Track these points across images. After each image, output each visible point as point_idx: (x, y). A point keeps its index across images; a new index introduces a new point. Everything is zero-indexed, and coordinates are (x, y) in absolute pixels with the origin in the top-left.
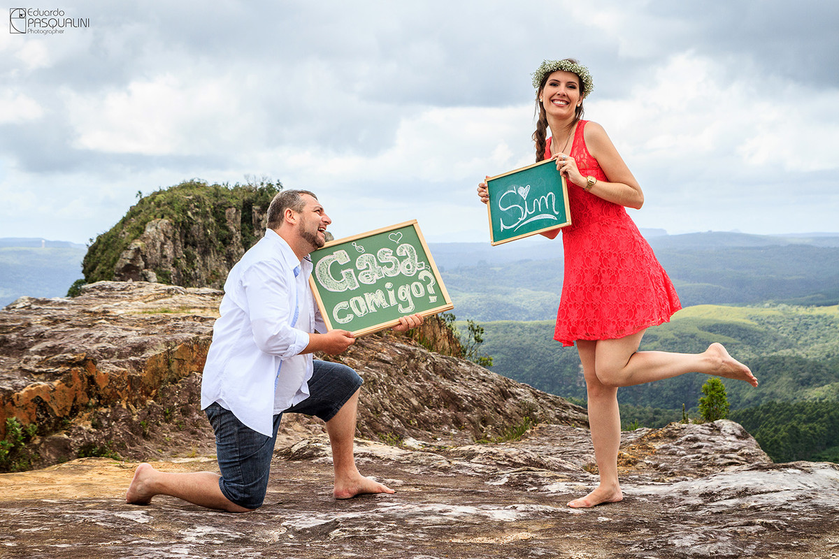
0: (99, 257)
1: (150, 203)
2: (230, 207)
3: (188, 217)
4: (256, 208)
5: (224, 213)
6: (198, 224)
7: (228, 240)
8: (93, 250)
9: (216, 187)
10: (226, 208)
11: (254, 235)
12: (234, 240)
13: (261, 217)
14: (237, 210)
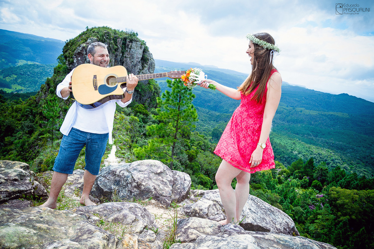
0: (69, 47)
1: (91, 31)
2: (119, 38)
3: (104, 39)
4: (128, 40)
5: (117, 40)
6: (107, 42)
7: (117, 50)
8: (67, 44)
9: (115, 30)
10: (118, 38)
11: (126, 50)
12: (119, 50)
13: (129, 44)
14: (121, 40)
